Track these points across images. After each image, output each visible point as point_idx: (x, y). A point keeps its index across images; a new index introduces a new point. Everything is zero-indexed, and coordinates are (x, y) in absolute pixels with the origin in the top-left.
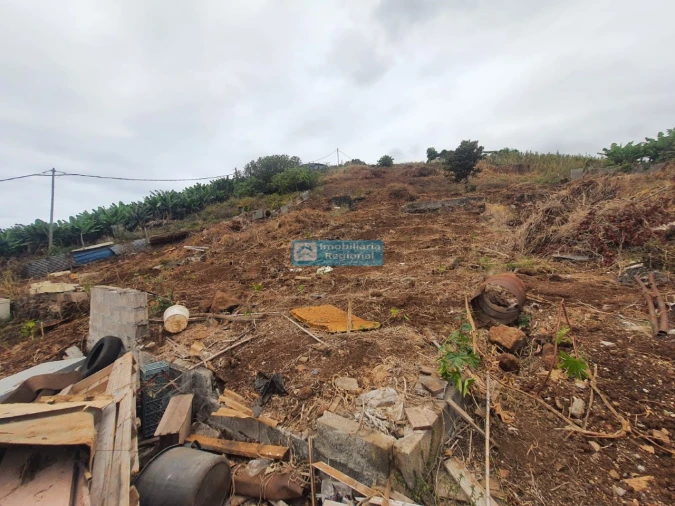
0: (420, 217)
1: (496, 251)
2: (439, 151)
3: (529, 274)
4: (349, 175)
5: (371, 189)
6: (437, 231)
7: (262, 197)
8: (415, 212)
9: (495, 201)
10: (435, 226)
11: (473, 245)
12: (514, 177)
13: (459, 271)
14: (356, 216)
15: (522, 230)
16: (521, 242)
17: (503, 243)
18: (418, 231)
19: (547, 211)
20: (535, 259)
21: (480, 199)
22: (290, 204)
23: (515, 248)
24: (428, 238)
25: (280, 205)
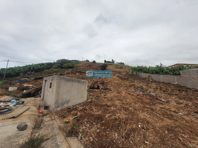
7: (60, 69)
22: (67, 72)
25: (64, 72)
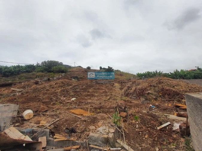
0: (99, 85)
1: (118, 95)
2: (103, 68)
3: (125, 101)
4: (78, 70)
5: (84, 75)
6: (103, 89)
7: (47, 73)
8: (97, 83)
9: (116, 83)
10: (103, 88)
11: (113, 94)
12: (120, 77)
13: (111, 100)
14: (80, 83)
15: (123, 90)
16: (123, 94)
17: (119, 93)
18: (99, 89)
19: (128, 87)
20: (126, 98)
21: (113, 82)
22: (57, 77)
23: (122, 95)
24: (102, 91)
25: (54, 77)
